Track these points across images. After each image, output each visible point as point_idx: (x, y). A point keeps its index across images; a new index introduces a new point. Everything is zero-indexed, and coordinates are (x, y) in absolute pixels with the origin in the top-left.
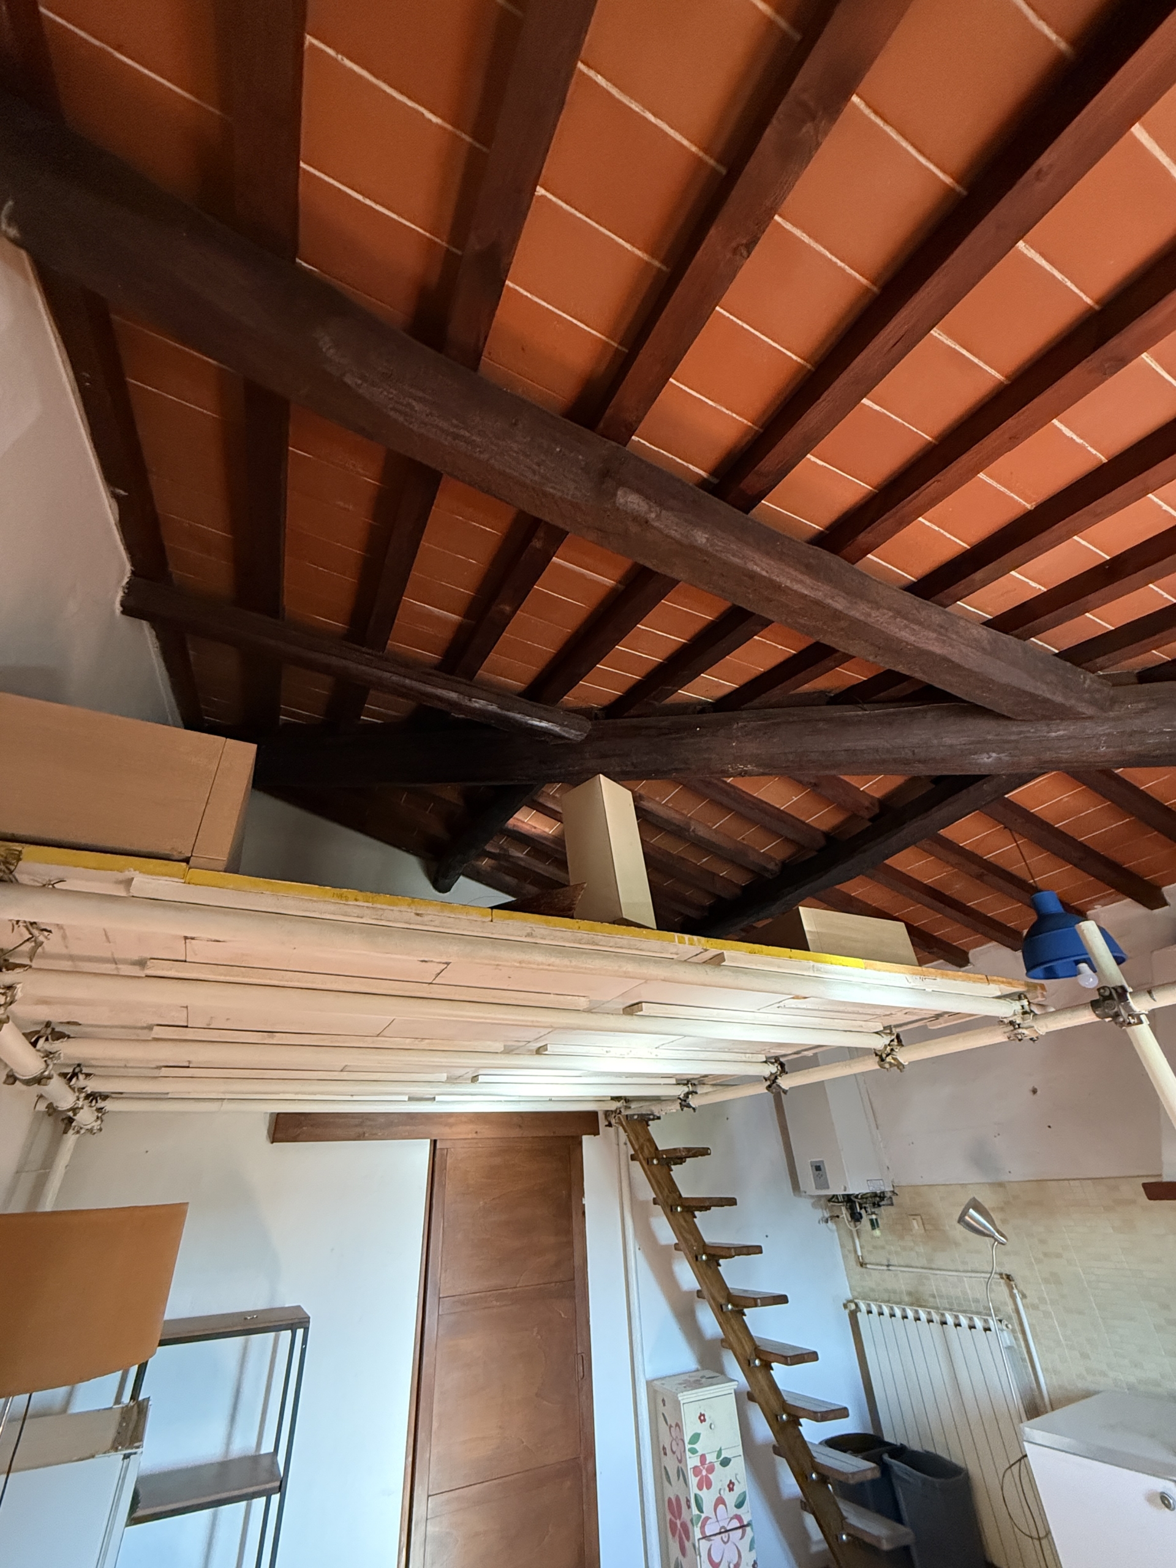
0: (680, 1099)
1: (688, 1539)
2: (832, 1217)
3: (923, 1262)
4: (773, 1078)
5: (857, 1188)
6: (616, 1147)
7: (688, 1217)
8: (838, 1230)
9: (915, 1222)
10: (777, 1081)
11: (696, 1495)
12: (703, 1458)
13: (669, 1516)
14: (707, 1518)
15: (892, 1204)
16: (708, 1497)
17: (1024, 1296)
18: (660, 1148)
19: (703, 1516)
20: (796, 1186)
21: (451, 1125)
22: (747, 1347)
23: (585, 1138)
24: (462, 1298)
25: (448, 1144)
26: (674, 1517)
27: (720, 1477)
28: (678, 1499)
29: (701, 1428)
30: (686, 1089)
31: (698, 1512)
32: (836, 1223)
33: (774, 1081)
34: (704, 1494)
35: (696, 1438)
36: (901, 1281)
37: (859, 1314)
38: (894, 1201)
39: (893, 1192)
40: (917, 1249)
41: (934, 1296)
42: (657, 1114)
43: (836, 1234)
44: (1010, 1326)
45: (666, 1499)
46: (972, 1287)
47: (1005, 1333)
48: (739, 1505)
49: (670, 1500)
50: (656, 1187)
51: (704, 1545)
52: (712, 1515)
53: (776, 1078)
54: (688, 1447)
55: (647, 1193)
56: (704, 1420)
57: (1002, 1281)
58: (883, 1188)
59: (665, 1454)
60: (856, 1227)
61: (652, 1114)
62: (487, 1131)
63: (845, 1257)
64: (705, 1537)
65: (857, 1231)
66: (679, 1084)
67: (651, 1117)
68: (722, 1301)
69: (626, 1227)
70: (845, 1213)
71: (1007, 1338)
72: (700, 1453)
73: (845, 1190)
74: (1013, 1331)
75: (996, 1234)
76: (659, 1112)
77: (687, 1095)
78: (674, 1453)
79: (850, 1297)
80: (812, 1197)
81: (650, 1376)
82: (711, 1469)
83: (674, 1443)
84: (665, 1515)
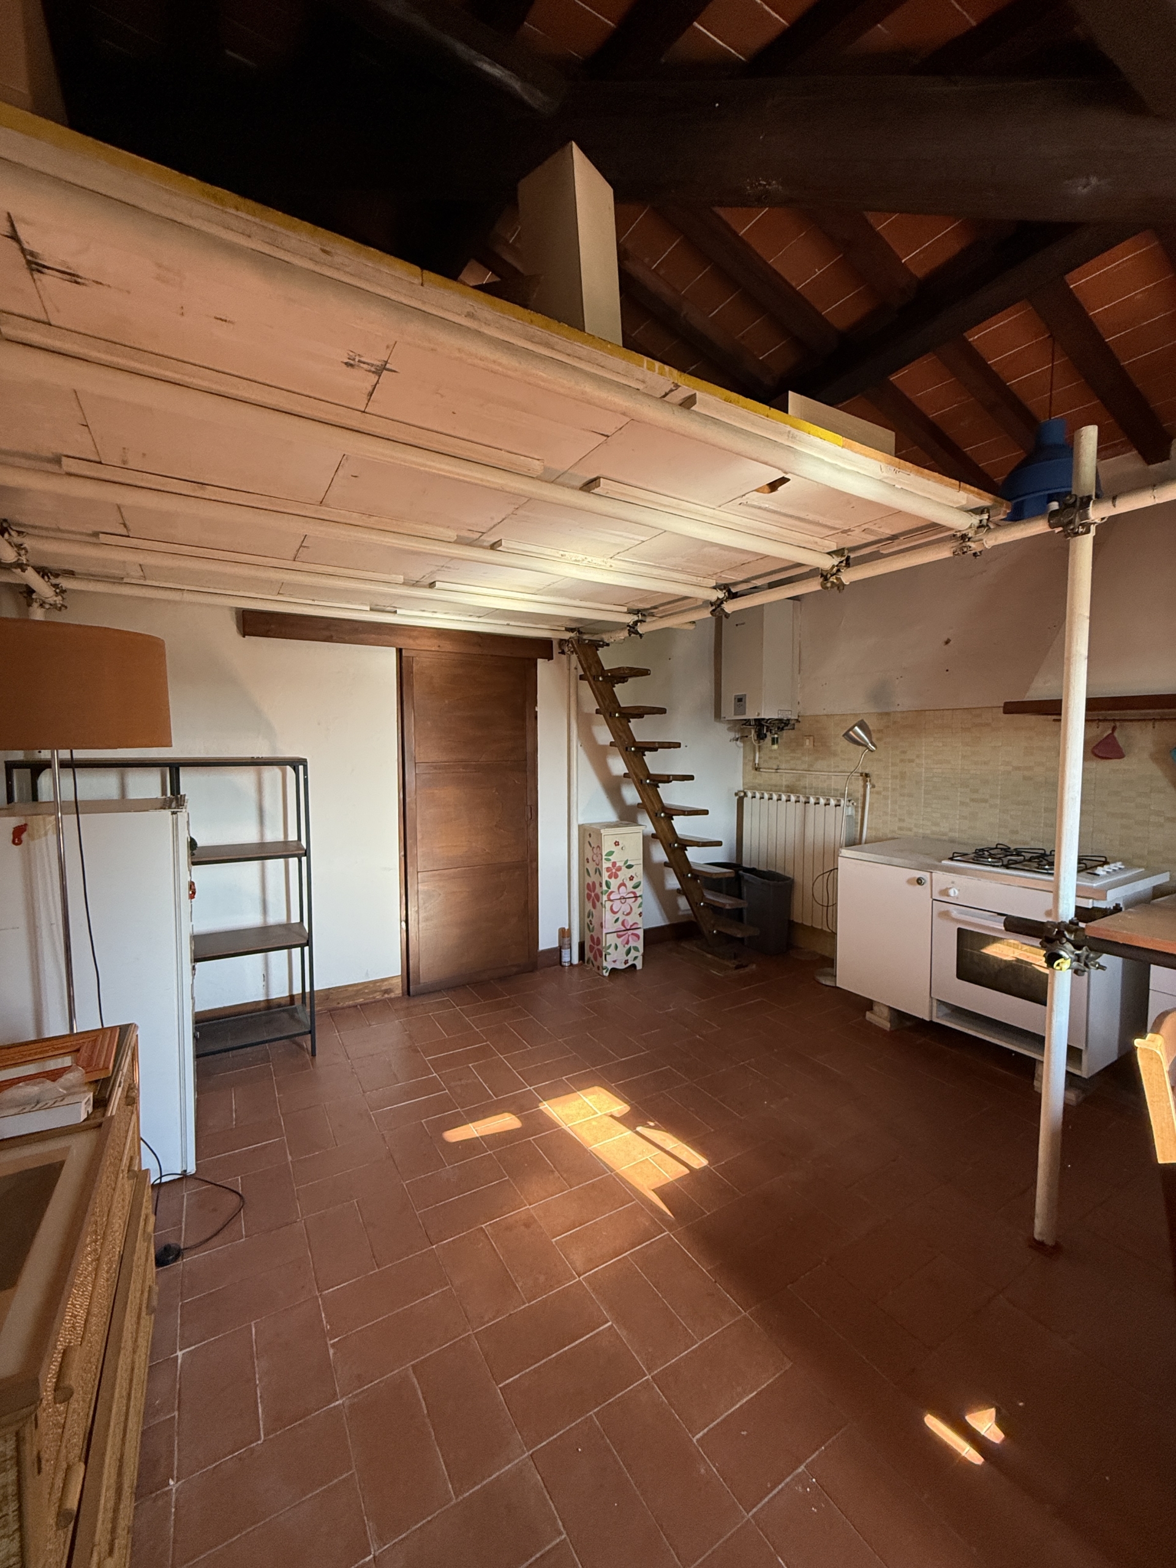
0: (628, 626)
1: (598, 901)
2: (742, 737)
3: (805, 766)
4: (719, 602)
5: (769, 713)
6: (567, 672)
7: (624, 721)
8: (744, 747)
9: (808, 740)
10: (723, 606)
11: (606, 882)
12: (614, 864)
13: (587, 891)
14: (612, 892)
15: (793, 729)
16: (615, 883)
17: (873, 786)
18: (606, 669)
19: (610, 891)
20: (718, 715)
21: (415, 638)
22: (656, 806)
23: (539, 661)
24: (435, 764)
25: (412, 653)
26: (590, 891)
27: (624, 874)
28: (594, 883)
29: (614, 848)
30: (636, 618)
31: (606, 889)
32: (744, 742)
33: (719, 606)
34: (612, 881)
35: (611, 853)
36: (785, 779)
37: (745, 799)
38: (796, 726)
39: (797, 721)
40: (803, 758)
41: (805, 788)
42: (606, 641)
43: (742, 749)
44: (855, 804)
45: (586, 883)
46: (837, 782)
47: (850, 808)
48: (635, 887)
49: (588, 884)
50: (600, 700)
51: (608, 904)
52: (616, 890)
53: (722, 603)
54: (604, 857)
55: (591, 704)
56: (618, 845)
57: (861, 778)
58: (790, 717)
59: (588, 862)
60: (759, 743)
61: (602, 641)
62: (448, 646)
63: (745, 764)
64: (609, 900)
65: (759, 747)
66: (630, 613)
67: (601, 643)
68: (642, 777)
69: (572, 729)
70: (753, 734)
71: (850, 811)
72: (612, 861)
73: (759, 714)
74: (856, 807)
75: (870, 744)
76: (608, 639)
77: (636, 623)
78: (594, 861)
79: (742, 789)
80: (729, 721)
81: (581, 822)
82: (619, 869)
83: (595, 856)
84: (584, 890)
